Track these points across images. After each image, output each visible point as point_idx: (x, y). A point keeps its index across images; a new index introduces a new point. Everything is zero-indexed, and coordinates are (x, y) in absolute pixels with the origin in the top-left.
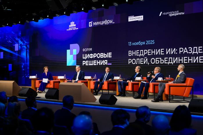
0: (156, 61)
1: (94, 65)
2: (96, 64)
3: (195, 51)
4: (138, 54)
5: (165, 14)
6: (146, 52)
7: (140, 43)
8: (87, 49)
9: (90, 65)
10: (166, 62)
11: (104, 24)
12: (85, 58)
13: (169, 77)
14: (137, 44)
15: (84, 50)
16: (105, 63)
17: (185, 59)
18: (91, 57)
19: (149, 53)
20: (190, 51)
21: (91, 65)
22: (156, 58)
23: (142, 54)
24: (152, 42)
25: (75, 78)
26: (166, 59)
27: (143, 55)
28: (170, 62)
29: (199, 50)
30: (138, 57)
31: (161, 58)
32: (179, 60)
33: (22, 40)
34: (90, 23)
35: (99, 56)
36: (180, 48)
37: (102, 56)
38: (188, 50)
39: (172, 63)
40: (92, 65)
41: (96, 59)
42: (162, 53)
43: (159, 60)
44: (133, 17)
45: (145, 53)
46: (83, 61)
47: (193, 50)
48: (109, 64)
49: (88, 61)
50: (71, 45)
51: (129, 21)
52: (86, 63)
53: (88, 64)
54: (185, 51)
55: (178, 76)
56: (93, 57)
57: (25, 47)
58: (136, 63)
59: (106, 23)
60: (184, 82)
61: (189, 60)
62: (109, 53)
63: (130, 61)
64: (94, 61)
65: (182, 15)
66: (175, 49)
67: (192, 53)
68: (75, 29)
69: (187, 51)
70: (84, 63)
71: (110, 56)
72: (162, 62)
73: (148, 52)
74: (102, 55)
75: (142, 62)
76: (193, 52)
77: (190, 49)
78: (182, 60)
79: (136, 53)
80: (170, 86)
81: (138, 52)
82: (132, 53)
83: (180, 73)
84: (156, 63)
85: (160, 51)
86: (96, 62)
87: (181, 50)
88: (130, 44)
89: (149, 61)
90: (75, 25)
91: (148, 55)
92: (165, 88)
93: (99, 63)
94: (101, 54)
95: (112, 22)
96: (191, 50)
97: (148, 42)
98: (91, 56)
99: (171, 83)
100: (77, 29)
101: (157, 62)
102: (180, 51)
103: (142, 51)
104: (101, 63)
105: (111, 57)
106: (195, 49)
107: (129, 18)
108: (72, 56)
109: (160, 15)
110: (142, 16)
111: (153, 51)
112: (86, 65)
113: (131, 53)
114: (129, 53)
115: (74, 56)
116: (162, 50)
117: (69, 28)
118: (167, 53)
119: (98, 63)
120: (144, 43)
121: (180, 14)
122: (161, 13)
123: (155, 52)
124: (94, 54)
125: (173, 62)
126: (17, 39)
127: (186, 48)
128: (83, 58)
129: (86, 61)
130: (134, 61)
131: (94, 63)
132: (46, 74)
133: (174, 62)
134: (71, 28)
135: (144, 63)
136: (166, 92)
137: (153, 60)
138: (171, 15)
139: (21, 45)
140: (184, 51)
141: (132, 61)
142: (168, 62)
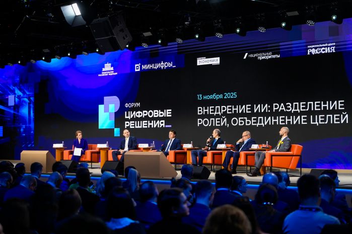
0: (240, 121)
1: (144, 127)
2: (147, 125)
3: (296, 108)
4: (212, 112)
5: (251, 56)
6: (224, 109)
7: (215, 97)
8: (132, 105)
9: (136, 127)
10: (254, 123)
11: (159, 69)
12: (129, 117)
13: (266, 144)
14: (211, 97)
15: (127, 105)
16: (161, 125)
17: (282, 119)
18: (139, 116)
19: (229, 111)
20: (289, 109)
21: (138, 127)
22: (240, 118)
23: (217, 112)
24: (234, 95)
25: (123, 146)
26: (254, 119)
27: (219, 113)
28: (260, 122)
29: (301, 106)
30: (213, 116)
31: (246, 118)
32: (273, 120)
33: (20, 90)
34: (136, 65)
35: (151, 114)
36: (274, 104)
37: (156, 115)
38: (286, 106)
39: (262, 124)
40: (141, 127)
41: (146, 118)
42: (248, 110)
43: (244, 120)
44: (204, 60)
45: (222, 111)
46: (126, 122)
47: (292, 107)
48: (166, 126)
49: (134, 122)
50: (106, 98)
51: (198, 64)
52: (131, 125)
53: (134, 126)
54: (282, 107)
55: (281, 142)
56: (141, 116)
57: (26, 100)
58: (209, 124)
59: (162, 67)
60: (289, 150)
61: (287, 120)
62: (168, 110)
63: (200, 121)
64: (144, 122)
65: (276, 58)
66: (266, 105)
67: (291, 111)
68: (111, 74)
69: (284, 109)
70: (127, 124)
71: (169, 114)
72: (248, 122)
73: (228, 109)
74: (156, 113)
75: (218, 124)
76: (292, 109)
77: (289, 105)
78: (277, 120)
79: (209, 110)
80: (272, 156)
81: (212, 109)
82: (203, 110)
83: (283, 138)
84: (240, 125)
85: (245, 108)
86: (147, 123)
87: (276, 107)
88: (200, 97)
89: (229, 122)
90: (112, 69)
91: (228, 113)
92: (265, 158)
93: (152, 124)
94: (155, 111)
95: (171, 65)
96: (290, 107)
97: (228, 95)
98: (139, 114)
99: (273, 151)
100: (116, 74)
101: (241, 123)
102: (274, 109)
103: (218, 108)
104: (154, 124)
105: (170, 116)
106: (296, 105)
107: (198, 61)
108: (107, 114)
109: (245, 58)
110: (219, 58)
111: (235, 107)
112: (131, 127)
113: (201, 111)
114: (199, 111)
115: (110, 114)
116: (248, 107)
117: (103, 73)
118: (255, 111)
119: (149, 124)
120: (221, 96)
121: (274, 56)
122: (246, 54)
123: (237, 109)
124: (144, 112)
125: (264, 123)
126: (12, 87)
127: (282, 104)
128: (126, 117)
129: (131, 122)
130: (206, 122)
131: (144, 124)
132: (79, 141)
133: (266, 124)
134: (105, 73)
135: (222, 124)
136: (267, 163)
137: (235, 120)
138: (260, 58)
139: (19, 97)
140: (281, 109)
141: (203, 122)
142: (257, 123)
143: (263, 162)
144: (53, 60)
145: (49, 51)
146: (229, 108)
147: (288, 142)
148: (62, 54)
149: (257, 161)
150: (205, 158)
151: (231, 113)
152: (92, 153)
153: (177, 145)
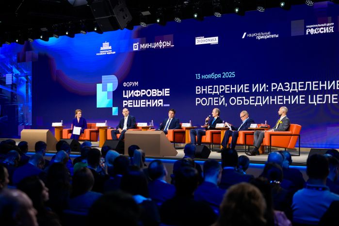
0: (238, 101)
1: (142, 106)
2: (146, 105)
3: (294, 88)
4: (210, 91)
5: (250, 35)
6: (222, 88)
7: (213, 76)
8: (130, 84)
9: (134, 106)
10: (252, 102)
11: (158, 48)
12: (127, 96)
13: (264, 123)
14: (209, 76)
15: (125, 84)
16: (160, 104)
17: (280, 98)
18: (137, 95)
20: (287, 88)
21: (137, 106)
23: (216, 91)
24: (232, 75)
26: (252, 99)
27: (218, 92)
28: (259, 102)
29: (300, 86)
30: (211, 95)
31: (244, 98)
32: (271, 100)
33: (18, 69)
35: (149, 93)
36: (272, 84)
37: (155, 94)
38: (284, 86)
39: (261, 103)
40: (139, 106)
41: (145, 97)
42: (247, 90)
44: (202, 39)
45: (220, 90)
46: (124, 101)
47: (290, 86)
48: (165, 105)
49: (132, 101)
51: (197, 44)
52: (129, 104)
54: (280, 87)
55: (280, 121)
56: (139, 95)
57: (23, 78)
58: (207, 103)
59: (160, 46)
60: (287, 130)
61: (285, 100)
62: (166, 90)
63: (198, 101)
64: (142, 101)
65: (275, 38)
66: (265, 85)
68: (109, 53)
69: (282, 88)
70: (125, 103)
71: (167, 93)
72: (246, 102)
73: (226, 89)
74: (155, 92)
75: (216, 103)
78: (275, 100)
79: (208, 89)
80: (271, 135)
81: (210, 88)
82: (201, 90)
83: (282, 118)
84: (238, 104)
85: (244, 88)
86: (146, 102)
87: (274, 86)
88: (198, 76)
89: (227, 101)
90: (110, 48)
91: (226, 92)
92: (264, 137)
93: (150, 103)
94: (153, 90)
95: (170, 44)
96: (288, 86)
97: (227, 75)
98: (137, 93)
99: (272, 131)
100: (114, 53)
101: (240, 102)
102: (272, 88)
103: (216, 88)
104: (153, 104)
105: (169, 95)
106: (294, 85)
107: (196, 40)
108: (106, 93)
109: (243, 37)
110: (217, 38)
111: (233, 87)
112: (129, 106)
113: (199, 90)
114: (197, 90)
115: (109, 93)
116: (247, 87)
117: (101, 52)
118: (253, 91)
120: (219, 76)
121: (273, 36)
122: (245, 34)
123: (235, 89)
124: (142, 91)
126: (9, 66)
127: (280, 84)
128: (124, 96)
129: (129, 101)
130: (204, 102)
131: (142, 103)
132: (78, 120)
133: (264, 103)
134: (103, 52)
136: (266, 142)
137: (233, 100)
138: (259, 38)
139: (17, 76)
141: (201, 101)
142: (255, 103)
143: (262, 141)
144: (50, 39)
145: (46, 30)
146: (227, 87)
147: (287, 121)
148: (60, 33)
149: (256, 140)
150: (204, 137)
151: (229, 92)
152: (91, 132)
153: (175, 124)
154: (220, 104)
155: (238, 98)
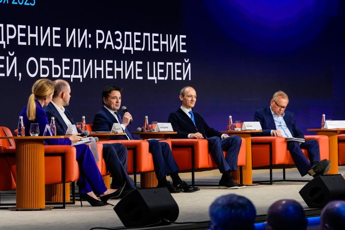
0: (42, 67)
3: (128, 44)
10: (66, 72)
17: (109, 65)
19: (22, 39)
20: (119, 44)
26: (66, 64)
27: (3, 42)
29: (135, 41)
31: (52, 60)
32: (96, 69)
36: (98, 32)
38: (114, 38)
39: (79, 76)
42: (56, 41)
45: (9, 37)
47: (123, 40)
54: (108, 39)
61: (116, 69)
66: (86, 32)
67: (122, 48)
69: (111, 43)
72: (56, 71)
73: (19, 35)
76: (123, 46)
77: (118, 36)
78: (102, 69)
84: (42, 75)
85: (51, 35)
87: (100, 37)
89: (21, 67)
96: (120, 40)
101: (44, 71)
102: (98, 42)
106: (128, 37)
111: (33, 31)
116: (56, 33)
118: (68, 44)
123: (36, 35)
125: (82, 74)
127: (109, 33)
133: (84, 75)
135: (8, 73)
140: (107, 43)
142: (71, 74)
146: (22, 31)
151: (25, 44)
154: (8, 75)
155: (42, 59)
